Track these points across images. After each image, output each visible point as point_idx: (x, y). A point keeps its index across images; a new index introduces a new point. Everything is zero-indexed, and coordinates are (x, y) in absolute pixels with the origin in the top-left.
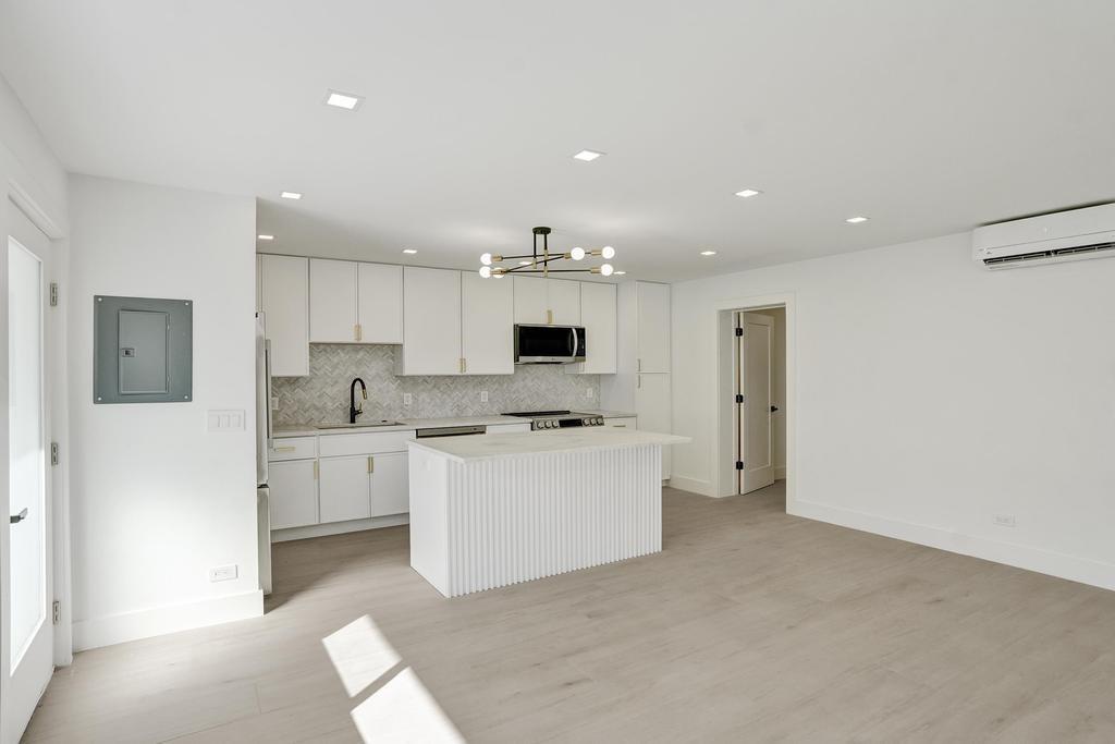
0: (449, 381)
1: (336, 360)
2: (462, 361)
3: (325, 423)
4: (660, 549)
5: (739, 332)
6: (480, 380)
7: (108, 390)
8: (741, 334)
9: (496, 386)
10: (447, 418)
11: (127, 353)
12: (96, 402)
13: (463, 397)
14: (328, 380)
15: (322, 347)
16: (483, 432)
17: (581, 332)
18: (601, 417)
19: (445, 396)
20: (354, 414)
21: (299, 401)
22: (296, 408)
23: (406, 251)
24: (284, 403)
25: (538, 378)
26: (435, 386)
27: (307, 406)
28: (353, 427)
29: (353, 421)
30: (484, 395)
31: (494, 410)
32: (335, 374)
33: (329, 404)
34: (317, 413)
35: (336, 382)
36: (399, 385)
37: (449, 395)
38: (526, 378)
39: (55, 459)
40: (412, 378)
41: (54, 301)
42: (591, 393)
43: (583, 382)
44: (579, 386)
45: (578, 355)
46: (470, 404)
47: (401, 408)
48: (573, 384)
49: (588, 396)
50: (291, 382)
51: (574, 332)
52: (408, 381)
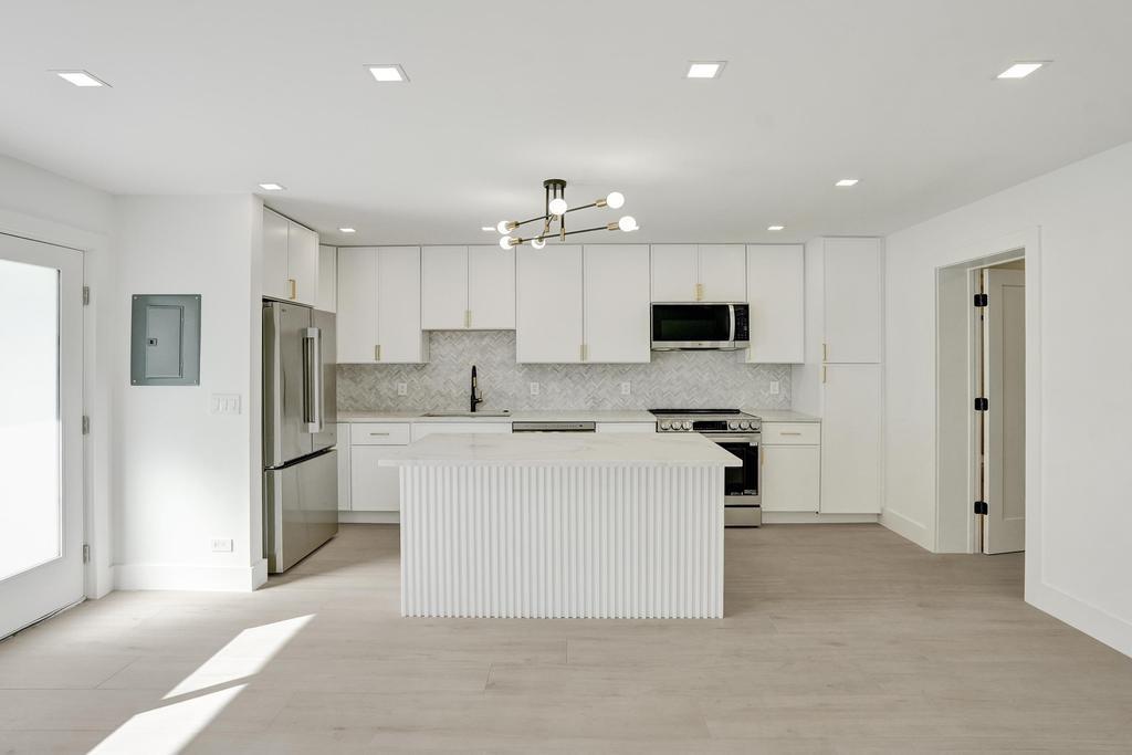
0: (582, 369)
1: (460, 347)
2: (583, 348)
3: (451, 410)
4: (721, 615)
5: (980, 300)
6: (620, 369)
7: (138, 377)
8: (985, 304)
9: (642, 376)
10: (581, 411)
11: (152, 342)
12: (132, 384)
13: (599, 388)
14: (454, 367)
15: (448, 334)
16: (594, 430)
17: (743, 311)
18: (760, 421)
19: (579, 386)
20: (475, 403)
21: (426, 388)
22: (422, 394)
23: (484, 229)
24: (413, 390)
25: (699, 368)
26: (566, 374)
27: (433, 394)
28: (473, 416)
29: (473, 409)
30: (625, 387)
31: (639, 404)
32: (461, 360)
33: (454, 391)
34: (442, 400)
35: (461, 370)
36: (526, 373)
37: (583, 386)
38: (681, 367)
39: (85, 430)
40: (541, 366)
41: (86, 301)
42: (777, 388)
43: (765, 373)
44: (758, 378)
45: (736, 339)
46: (608, 397)
47: (528, 398)
48: (750, 375)
49: (772, 392)
50: (419, 368)
51: (732, 310)
52: (536, 369)
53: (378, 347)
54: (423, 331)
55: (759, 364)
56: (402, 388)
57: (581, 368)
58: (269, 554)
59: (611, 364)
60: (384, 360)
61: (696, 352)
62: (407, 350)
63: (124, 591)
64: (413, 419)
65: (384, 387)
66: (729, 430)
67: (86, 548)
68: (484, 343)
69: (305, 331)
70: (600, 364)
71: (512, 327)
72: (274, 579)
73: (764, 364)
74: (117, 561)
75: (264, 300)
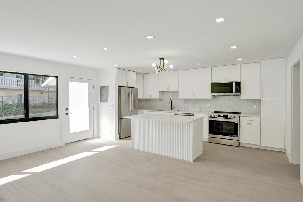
1: (169, 95)
2: (194, 95)
3: (167, 110)
4: (192, 161)
7: (101, 101)
9: (213, 102)
11: (102, 95)
13: (202, 105)
17: (238, 84)
18: (239, 116)
20: (172, 108)
21: (162, 104)
22: (162, 106)
25: (229, 100)
26: (193, 102)
29: (171, 110)
30: (208, 105)
31: (212, 110)
36: (184, 101)
37: (197, 105)
39: (93, 109)
40: (187, 99)
41: (93, 88)
42: (255, 107)
43: (251, 102)
44: (249, 104)
45: (236, 92)
46: (204, 108)
47: (184, 107)
48: (246, 103)
49: (253, 108)
50: (161, 100)
51: (234, 84)
52: (186, 100)
53: (151, 95)
54: (160, 92)
55: (249, 99)
56: (158, 104)
57: (197, 100)
58: (119, 134)
59: (205, 99)
60: (152, 98)
61: (228, 96)
62: (156, 96)
63: (100, 138)
64: (154, 111)
65: (154, 104)
66: (229, 118)
67: (93, 129)
68: (174, 94)
69: (129, 92)
70: (202, 99)
71: (178, 90)
72: (120, 139)
73: (251, 99)
74: (98, 132)
75: (118, 86)
